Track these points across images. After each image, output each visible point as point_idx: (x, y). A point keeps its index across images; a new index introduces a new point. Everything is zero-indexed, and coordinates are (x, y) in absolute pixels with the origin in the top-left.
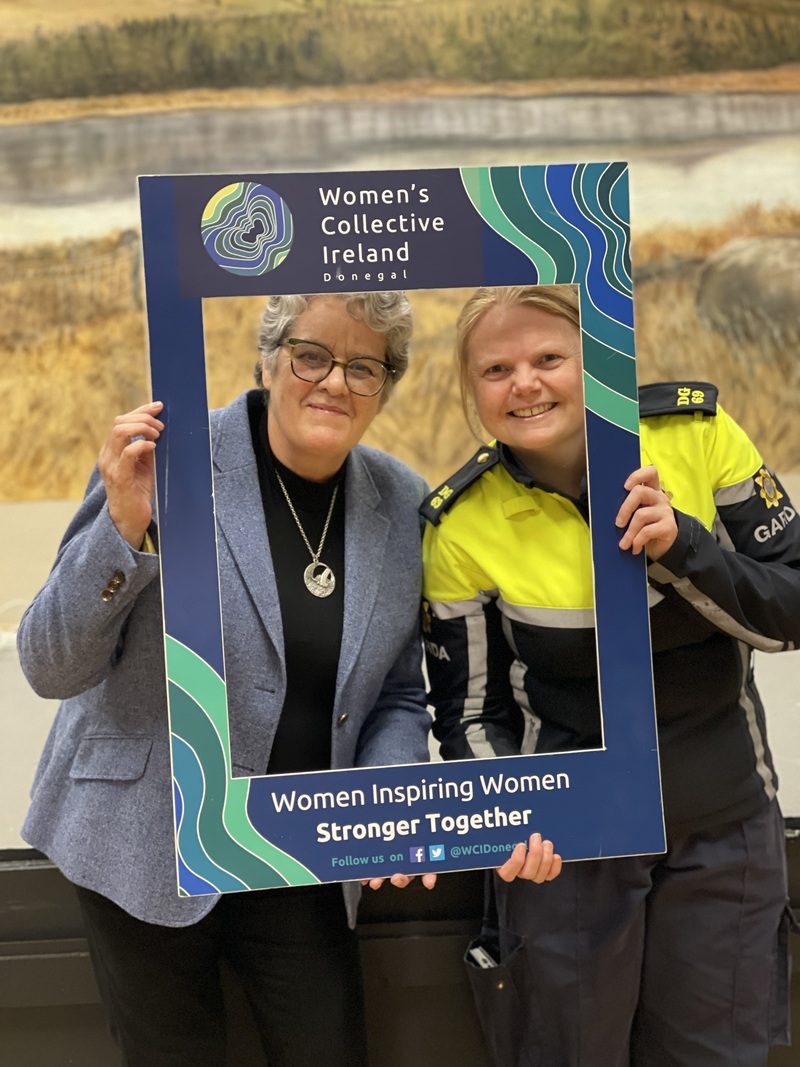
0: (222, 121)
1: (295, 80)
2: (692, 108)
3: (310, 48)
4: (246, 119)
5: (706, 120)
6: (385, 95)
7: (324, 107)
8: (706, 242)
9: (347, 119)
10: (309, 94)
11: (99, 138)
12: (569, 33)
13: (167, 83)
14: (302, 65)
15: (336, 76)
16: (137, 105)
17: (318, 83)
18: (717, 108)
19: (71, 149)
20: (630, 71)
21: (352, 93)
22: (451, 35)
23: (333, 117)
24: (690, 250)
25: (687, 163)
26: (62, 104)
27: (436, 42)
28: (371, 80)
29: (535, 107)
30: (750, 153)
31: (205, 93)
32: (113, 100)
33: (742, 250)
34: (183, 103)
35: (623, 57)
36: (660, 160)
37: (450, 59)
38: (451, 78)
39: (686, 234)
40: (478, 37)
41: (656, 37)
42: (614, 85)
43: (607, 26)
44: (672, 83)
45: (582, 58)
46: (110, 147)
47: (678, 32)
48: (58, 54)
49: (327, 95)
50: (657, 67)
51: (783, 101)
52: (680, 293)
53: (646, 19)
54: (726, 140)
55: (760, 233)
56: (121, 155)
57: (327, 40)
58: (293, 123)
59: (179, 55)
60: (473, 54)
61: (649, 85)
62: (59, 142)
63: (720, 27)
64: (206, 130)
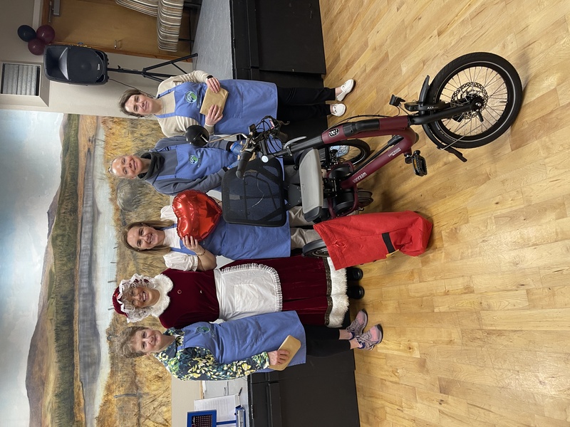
0: (81, 318)
1: (73, 300)
2: (86, 212)
3: (65, 297)
4: (81, 312)
5: (89, 209)
6: (78, 280)
7: (80, 294)
8: (117, 209)
9: (83, 288)
10: (76, 297)
11: (84, 346)
12: (66, 239)
13: (71, 331)
14: (69, 299)
15: (72, 291)
16: (76, 338)
17: (74, 295)
18: (86, 207)
19: (86, 353)
20: (76, 225)
21: (77, 287)
22: (64, 265)
23: (82, 292)
24: (119, 213)
25: (99, 213)
26: (75, 355)
27: (66, 268)
28: (74, 283)
29: (83, 246)
30: (97, 200)
31: (74, 322)
32: (75, 343)
33: (119, 202)
34: (76, 327)
35: (73, 227)
36: (98, 219)
37: (70, 265)
38: (75, 265)
39: (115, 213)
40: (65, 259)
41: (68, 219)
42: (79, 229)
43: (65, 230)
44: (80, 216)
45: (72, 236)
46: (86, 344)
47: (68, 215)
48: (62, 357)
49: (77, 293)
50: (76, 219)
51: (86, 193)
52: (129, 215)
53: (64, 222)
54: (94, 204)
55: (116, 198)
56: (89, 341)
57: (63, 293)
58: (83, 301)
59: (64, 328)
60: (69, 260)
61: (80, 221)
62: (85, 356)
63: (67, 206)
64: (84, 321)
